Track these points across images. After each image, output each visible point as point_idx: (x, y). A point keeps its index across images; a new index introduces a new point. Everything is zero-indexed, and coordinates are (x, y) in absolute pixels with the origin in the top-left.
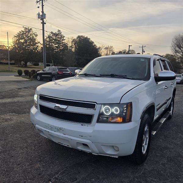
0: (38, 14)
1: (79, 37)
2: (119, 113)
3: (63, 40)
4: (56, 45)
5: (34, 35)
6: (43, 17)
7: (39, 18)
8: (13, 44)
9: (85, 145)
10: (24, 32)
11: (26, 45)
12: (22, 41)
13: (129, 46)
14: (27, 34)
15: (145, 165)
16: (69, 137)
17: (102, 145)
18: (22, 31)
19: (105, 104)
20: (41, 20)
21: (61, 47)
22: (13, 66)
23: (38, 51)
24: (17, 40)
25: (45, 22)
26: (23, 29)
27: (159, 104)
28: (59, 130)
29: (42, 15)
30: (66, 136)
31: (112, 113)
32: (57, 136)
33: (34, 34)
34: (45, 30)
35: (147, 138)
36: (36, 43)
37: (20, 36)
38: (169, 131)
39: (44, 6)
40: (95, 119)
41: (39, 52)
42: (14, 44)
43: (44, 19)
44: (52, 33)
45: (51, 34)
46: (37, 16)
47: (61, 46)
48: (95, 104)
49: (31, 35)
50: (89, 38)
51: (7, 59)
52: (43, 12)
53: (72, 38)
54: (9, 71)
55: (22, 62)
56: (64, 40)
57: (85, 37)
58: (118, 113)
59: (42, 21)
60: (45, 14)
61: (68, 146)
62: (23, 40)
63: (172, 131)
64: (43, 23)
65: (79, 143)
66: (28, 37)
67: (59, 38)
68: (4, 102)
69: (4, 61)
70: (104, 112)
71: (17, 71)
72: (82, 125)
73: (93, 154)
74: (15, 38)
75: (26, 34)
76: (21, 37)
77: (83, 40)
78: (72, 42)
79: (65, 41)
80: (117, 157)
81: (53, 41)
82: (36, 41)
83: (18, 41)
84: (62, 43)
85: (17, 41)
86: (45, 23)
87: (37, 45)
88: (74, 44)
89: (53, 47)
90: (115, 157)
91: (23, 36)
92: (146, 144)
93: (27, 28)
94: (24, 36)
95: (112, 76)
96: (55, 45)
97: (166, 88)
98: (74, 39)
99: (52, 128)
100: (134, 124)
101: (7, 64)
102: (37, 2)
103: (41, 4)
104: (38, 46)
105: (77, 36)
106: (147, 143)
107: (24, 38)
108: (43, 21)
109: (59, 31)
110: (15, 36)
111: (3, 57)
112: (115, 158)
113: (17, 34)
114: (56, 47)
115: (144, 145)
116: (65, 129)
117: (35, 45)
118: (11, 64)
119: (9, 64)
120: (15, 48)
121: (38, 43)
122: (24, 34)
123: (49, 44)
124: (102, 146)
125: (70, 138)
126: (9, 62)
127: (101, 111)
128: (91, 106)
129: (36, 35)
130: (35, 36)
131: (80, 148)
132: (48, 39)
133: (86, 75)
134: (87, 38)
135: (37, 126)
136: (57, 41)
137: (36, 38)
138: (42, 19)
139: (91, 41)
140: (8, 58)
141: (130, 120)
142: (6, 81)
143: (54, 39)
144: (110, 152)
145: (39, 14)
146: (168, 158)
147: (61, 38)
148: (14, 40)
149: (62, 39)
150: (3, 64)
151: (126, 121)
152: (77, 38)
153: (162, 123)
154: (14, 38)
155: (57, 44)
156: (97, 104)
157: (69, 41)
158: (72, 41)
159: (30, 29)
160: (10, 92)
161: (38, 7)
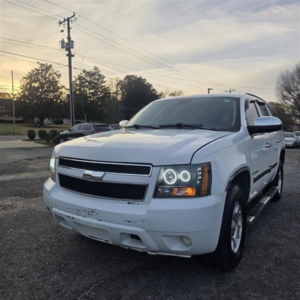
0: (61, 41)
1: (128, 77)
2: (190, 180)
3: (103, 83)
4: (91, 91)
5: (55, 76)
6: (69, 45)
7: (63, 48)
8: (20, 91)
9: (135, 237)
10: (39, 70)
11: (42, 91)
12: (36, 85)
13: (209, 89)
14: (44, 74)
15: (238, 272)
16: (108, 224)
17: (163, 236)
18: (36, 69)
19: (166, 167)
20: (66, 50)
21: (99, 93)
22: (20, 126)
23: (61, 100)
24: (28, 83)
25: (72, 54)
26: (38, 66)
27: (258, 171)
28: (91, 213)
29: (67, 43)
30: (102, 223)
31: (179, 181)
32: (88, 224)
33: (55, 74)
34: (72, 66)
35: (240, 226)
36: (59, 88)
37: (33, 77)
38: (276, 218)
39: (71, 28)
40: (150, 191)
41: (64, 102)
42: (22, 90)
43: (71, 49)
44: (84, 71)
45: (82, 73)
46: (60, 44)
47: (99, 91)
48: (150, 168)
49: (50, 75)
50: (145, 79)
51: (12, 115)
52: (69, 38)
53: (118, 79)
54: (14, 133)
55: (36, 118)
56: (105, 82)
57: (138, 77)
58: (187, 180)
59: (67, 52)
60: (73, 42)
61: (106, 241)
62: (37, 83)
63: (281, 219)
64: (70, 56)
65: (123, 234)
66: (44, 79)
67: (95, 79)
68: (3, 180)
69: (7, 118)
70: (165, 180)
71: (27, 133)
72: (129, 203)
73: (148, 253)
74: (25, 80)
75: (42, 73)
76: (35, 78)
77: (134, 81)
78: (117, 85)
79: (106, 84)
80: (190, 257)
81: (87, 84)
82: (59, 85)
83: (29, 86)
84: (102, 87)
85: (27, 85)
86: (73, 56)
87: (60, 90)
88: (120, 89)
89: (87, 94)
90: (185, 256)
91: (37, 77)
92: (238, 237)
93: (44, 65)
94: (40, 77)
95: (179, 126)
96: (89, 90)
97: (268, 147)
98: (120, 81)
99: (78, 211)
100: (216, 200)
101: (11, 122)
102: (60, 23)
103: (67, 26)
104: (61, 93)
105: (125, 76)
106: (240, 235)
107: (39, 80)
108: (70, 52)
109: (96, 68)
110: (25, 78)
111: (4, 110)
112: (187, 258)
113: (28, 74)
114: (91, 93)
115: (234, 237)
116: (100, 211)
117: (57, 91)
118: (17, 122)
119: (14, 122)
120: (24, 96)
121: (61, 88)
122: (39, 73)
123: (79, 90)
124: (163, 238)
125: (109, 227)
126: (14, 119)
127: (160, 178)
128: (144, 170)
129: (59, 76)
130: (57, 77)
131: (127, 243)
132: (78, 81)
133: (137, 127)
134: (140, 79)
135: (54, 209)
136: (93, 85)
137: (59, 79)
138: (68, 49)
139: (147, 83)
140: (12, 112)
141: (208, 193)
142: (9, 149)
143: (87, 82)
144: (176, 248)
145: (63, 42)
146: (275, 260)
147: (99, 79)
148: (22, 84)
149: (101, 80)
150: (4, 122)
151: (202, 194)
152: (125, 79)
153: (265, 203)
154: (22, 81)
155: (92, 89)
156: (153, 166)
157: (112, 83)
158: (117, 83)
159: (48, 66)
160: (14, 164)
161: (62, 31)
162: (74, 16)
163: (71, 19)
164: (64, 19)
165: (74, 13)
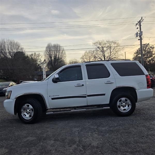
0: (136, 34)
20: (139, 37)
25: (142, 38)
39: (141, 25)
60: (142, 32)
82: (153, 53)
93: (145, 44)
102: (137, 24)
113: (137, 51)
129: (153, 48)
154: (134, 55)
161: (137, 28)
162: (142, 18)
163: (141, 21)
164: (138, 22)
165: (142, 17)
